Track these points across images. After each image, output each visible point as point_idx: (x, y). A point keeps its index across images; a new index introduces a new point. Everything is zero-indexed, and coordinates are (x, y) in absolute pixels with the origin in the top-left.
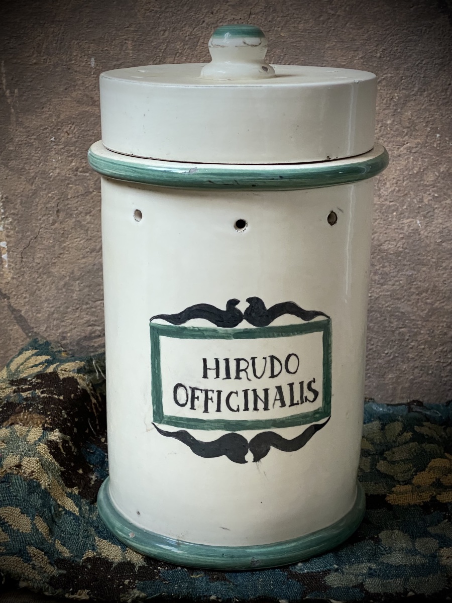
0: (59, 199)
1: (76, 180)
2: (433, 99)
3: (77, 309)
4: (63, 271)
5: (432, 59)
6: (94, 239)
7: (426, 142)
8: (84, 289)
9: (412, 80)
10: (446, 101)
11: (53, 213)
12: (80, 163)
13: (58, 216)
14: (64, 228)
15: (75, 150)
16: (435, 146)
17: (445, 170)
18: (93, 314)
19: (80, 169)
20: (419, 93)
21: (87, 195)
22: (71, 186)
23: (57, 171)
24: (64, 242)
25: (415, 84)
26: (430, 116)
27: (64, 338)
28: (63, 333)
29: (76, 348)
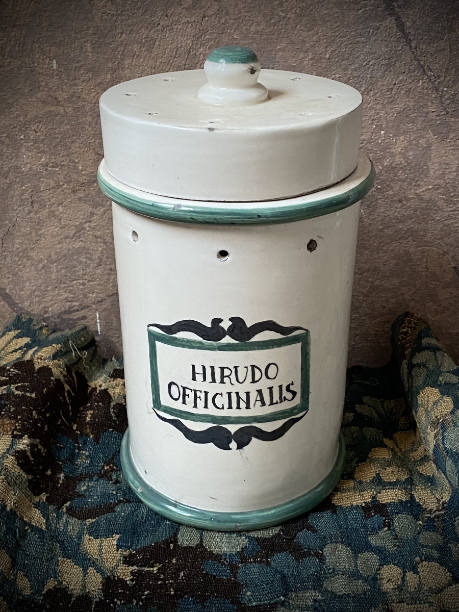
0: (32, 191)
1: (47, 175)
2: (379, 98)
3: (57, 287)
4: (40, 255)
5: (379, 60)
6: (67, 228)
7: (372, 139)
8: (61, 270)
9: (360, 80)
10: (391, 100)
11: (28, 204)
12: (49, 159)
13: (33, 207)
14: (39, 217)
15: (44, 146)
16: (380, 142)
17: (388, 164)
18: (70, 292)
19: (51, 165)
20: (366, 93)
21: (58, 188)
22: (42, 179)
23: (29, 166)
24: (40, 229)
25: (362, 84)
26: (376, 114)
27: (46, 312)
28: (45, 308)
29: (57, 320)
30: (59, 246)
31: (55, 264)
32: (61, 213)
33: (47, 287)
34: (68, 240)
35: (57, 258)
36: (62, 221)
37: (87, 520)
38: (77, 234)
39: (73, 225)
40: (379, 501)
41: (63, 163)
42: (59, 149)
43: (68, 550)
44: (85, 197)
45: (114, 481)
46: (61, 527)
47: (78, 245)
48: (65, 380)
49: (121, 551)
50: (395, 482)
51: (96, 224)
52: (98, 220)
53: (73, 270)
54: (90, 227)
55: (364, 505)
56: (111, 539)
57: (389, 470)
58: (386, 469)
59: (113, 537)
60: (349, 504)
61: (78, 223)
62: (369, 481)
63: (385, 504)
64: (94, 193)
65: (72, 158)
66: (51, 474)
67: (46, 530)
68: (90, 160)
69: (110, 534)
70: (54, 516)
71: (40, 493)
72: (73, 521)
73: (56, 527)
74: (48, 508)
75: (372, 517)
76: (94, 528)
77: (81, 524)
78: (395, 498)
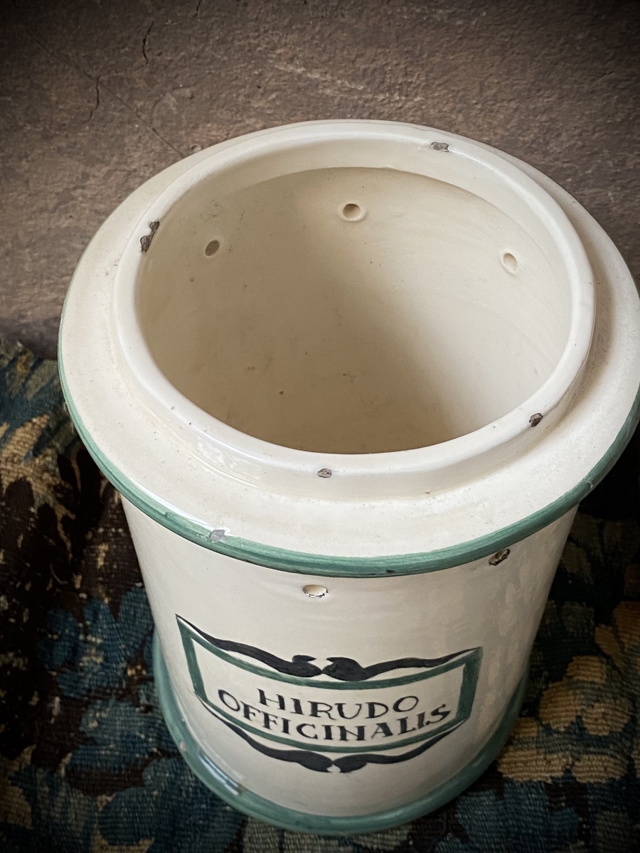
27: (23, 317)
28: (20, 311)
29: (44, 329)
30: (32, 223)
31: (27, 250)
32: (26, 172)
33: (19, 282)
34: (46, 215)
35: (30, 240)
36: (31, 184)
37: (99, 798)
38: (63, 206)
39: (52, 193)
40: (575, 778)
41: (18, 89)
42: (8, 66)
44: (69, 147)
45: (142, 708)
46: (56, 813)
47: (64, 223)
48: (58, 499)
50: (605, 737)
51: (95, 193)
52: (99, 185)
53: (61, 260)
54: (83, 196)
55: (550, 781)
56: (137, 848)
57: (599, 709)
58: (593, 706)
59: (139, 845)
60: (525, 776)
61: (61, 190)
62: (562, 730)
63: (585, 784)
64: (84, 141)
65: (35, 81)
66: (38, 702)
67: (32, 828)
68: (72, 85)
69: (135, 838)
70: (45, 792)
71: (20, 751)
72: (76, 801)
73: (48, 816)
74: (36, 778)
75: (561, 809)
76: (110, 820)
77: (89, 806)
78: (602, 774)
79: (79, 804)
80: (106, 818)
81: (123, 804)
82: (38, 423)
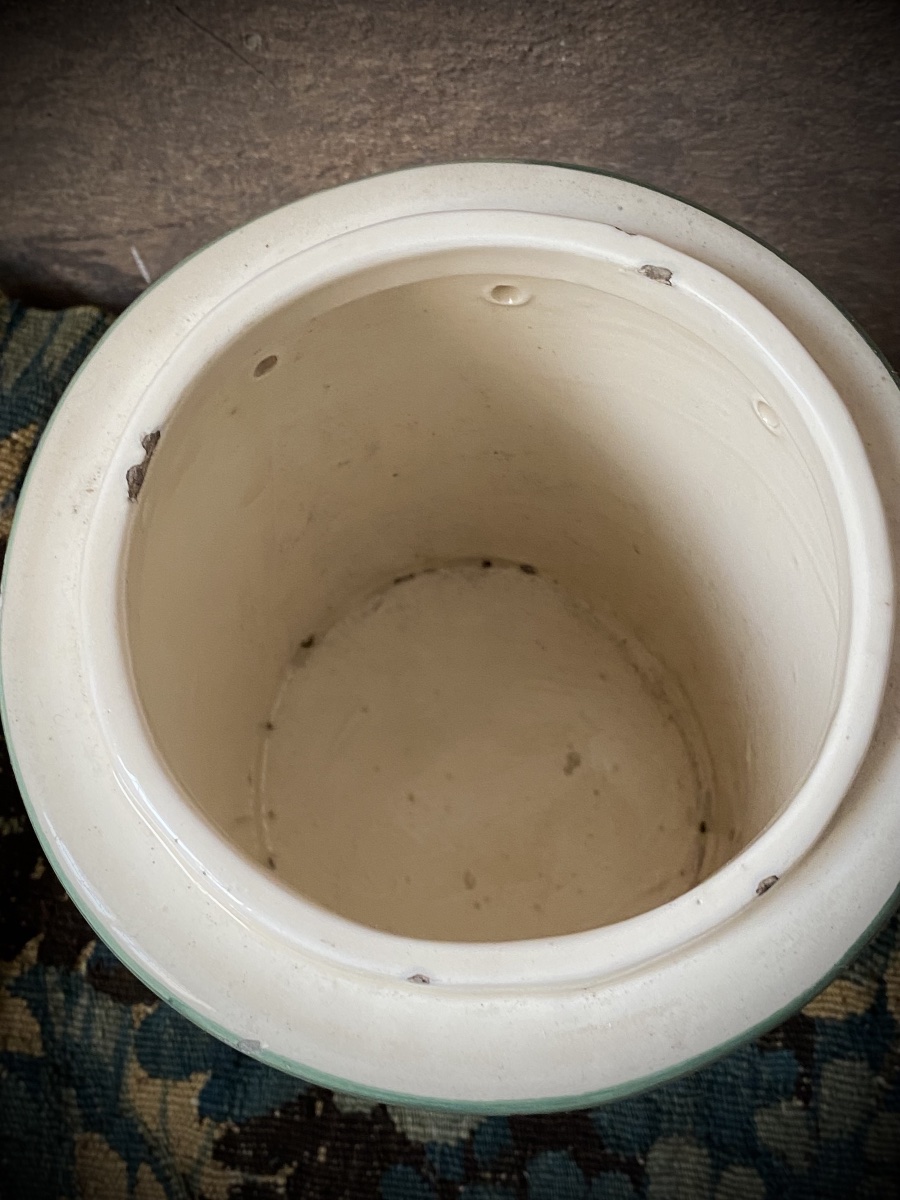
34: (7, 109)
37: (135, 1008)
38: (34, 101)
43: (95, 1106)
46: (76, 1030)
49: (209, 1125)
54: (67, 89)
56: (187, 1084)
59: (190, 1081)
67: (42, 1054)
69: (185, 1071)
70: (58, 1000)
71: (21, 946)
72: (103, 1012)
73: (65, 1034)
74: (45, 981)
75: (775, 1049)
76: (149, 1043)
77: (122, 1019)
78: (838, 1007)
79: (107, 1016)
80: (145, 1039)
81: (168, 1022)
82: (22, 440)
